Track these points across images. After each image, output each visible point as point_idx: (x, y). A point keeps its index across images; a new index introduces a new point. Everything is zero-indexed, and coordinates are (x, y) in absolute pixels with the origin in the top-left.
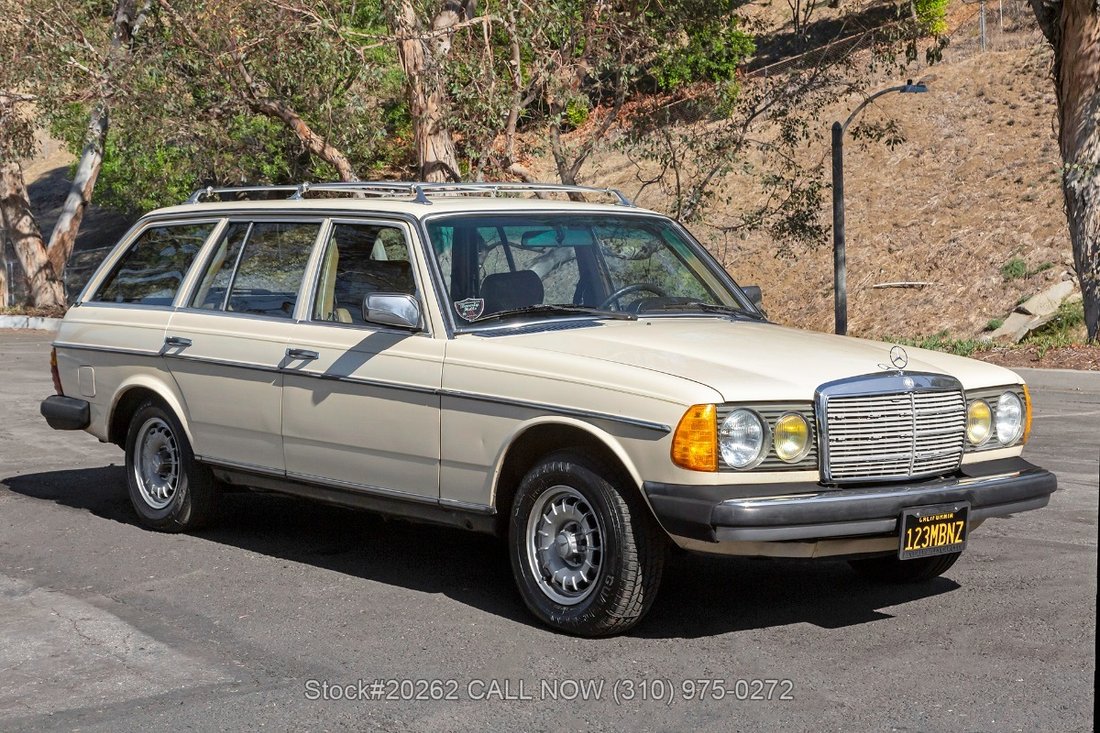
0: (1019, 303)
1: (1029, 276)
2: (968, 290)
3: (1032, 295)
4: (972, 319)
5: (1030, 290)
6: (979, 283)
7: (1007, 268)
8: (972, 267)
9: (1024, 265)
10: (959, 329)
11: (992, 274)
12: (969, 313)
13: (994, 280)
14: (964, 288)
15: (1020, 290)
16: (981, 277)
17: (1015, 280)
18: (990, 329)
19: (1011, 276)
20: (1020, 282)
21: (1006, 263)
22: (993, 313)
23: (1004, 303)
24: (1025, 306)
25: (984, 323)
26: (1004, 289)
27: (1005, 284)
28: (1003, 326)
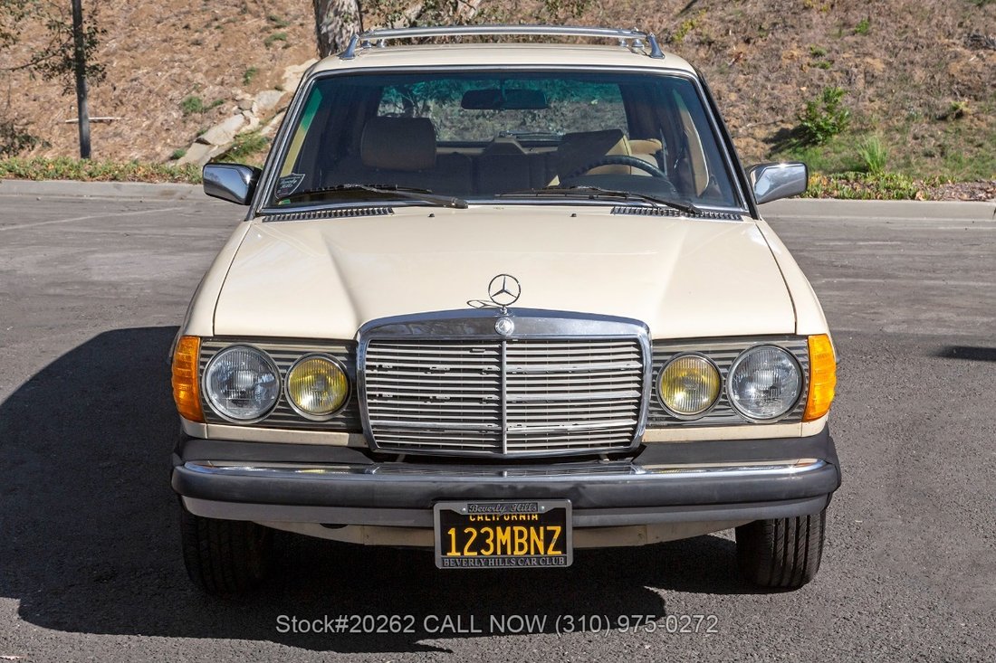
0: (199, 135)
1: (206, 110)
2: (152, 124)
3: (209, 128)
4: (158, 149)
5: (207, 123)
6: (161, 117)
7: (184, 104)
8: (153, 103)
9: (199, 101)
10: (147, 158)
11: (173, 109)
12: (154, 144)
13: (175, 115)
14: (148, 122)
15: (199, 123)
16: (162, 111)
17: (193, 114)
18: (175, 158)
19: (189, 110)
20: (198, 116)
21: (184, 100)
22: (176, 144)
23: (186, 135)
24: (205, 137)
25: (169, 152)
26: (184, 122)
27: (185, 118)
28: (187, 155)
